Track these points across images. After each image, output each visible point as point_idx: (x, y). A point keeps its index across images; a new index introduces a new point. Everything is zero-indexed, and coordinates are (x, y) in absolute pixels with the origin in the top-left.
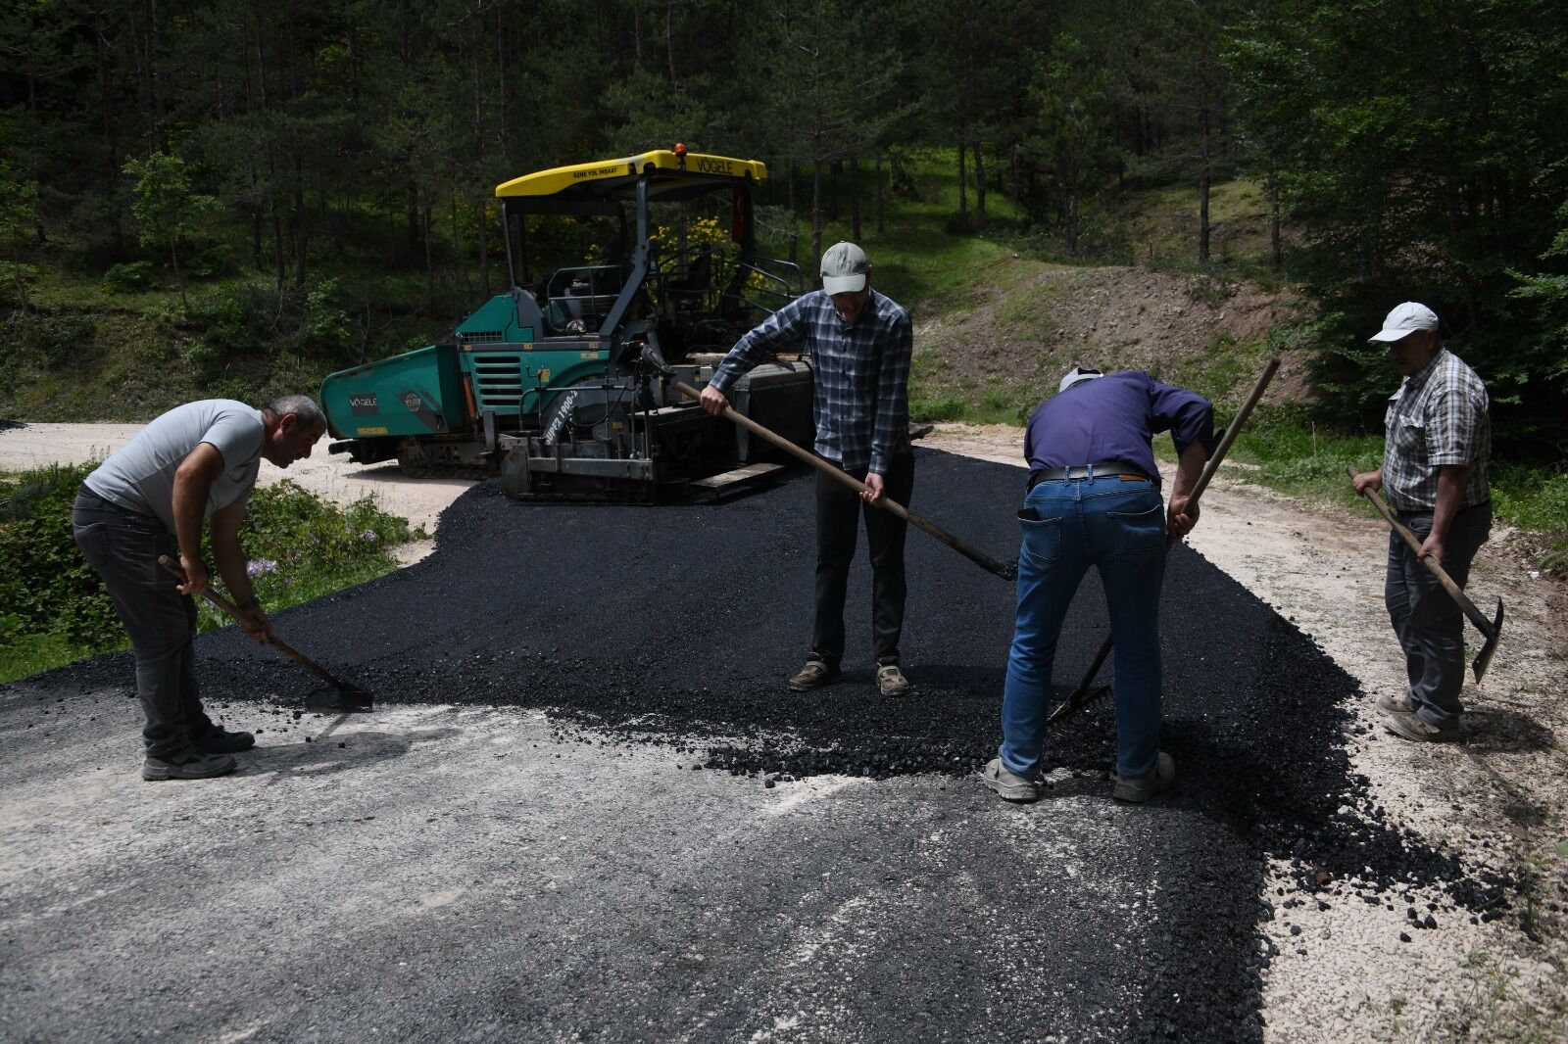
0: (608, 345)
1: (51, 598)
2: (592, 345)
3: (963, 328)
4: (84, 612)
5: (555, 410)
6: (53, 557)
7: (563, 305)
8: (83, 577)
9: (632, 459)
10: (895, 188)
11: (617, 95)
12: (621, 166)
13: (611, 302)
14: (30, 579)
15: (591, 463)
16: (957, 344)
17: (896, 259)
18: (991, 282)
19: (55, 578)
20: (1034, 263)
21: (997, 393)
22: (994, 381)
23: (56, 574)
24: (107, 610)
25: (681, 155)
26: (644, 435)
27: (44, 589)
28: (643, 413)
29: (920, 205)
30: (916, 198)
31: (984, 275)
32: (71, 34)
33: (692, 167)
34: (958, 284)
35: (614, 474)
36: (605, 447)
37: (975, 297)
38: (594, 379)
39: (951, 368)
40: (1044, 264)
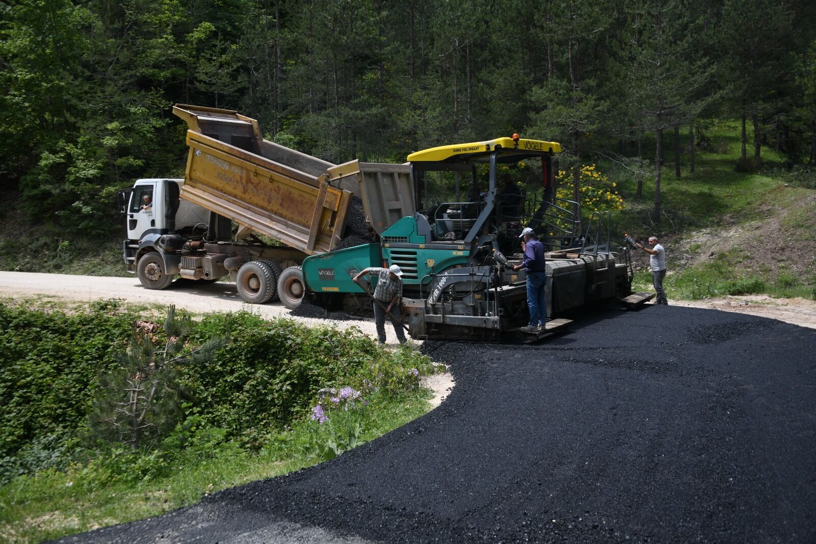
0: (469, 248)
1: (216, 392)
2: (460, 247)
3: (758, 232)
4: (234, 402)
5: (436, 284)
6: (218, 368)
7: (443, 224)
8: (235, 381)
9: (487, 317)
10: (698, 145)
11: (537, 93)
12: (482, 146)
13: (471, 224)
14: (205, 380)
15: (463, 318)
16: (755, 243)
17: (705, 189)
18: (772, 202)
19: (218, 380)
20: (801, 190)
21: (787, 275)
22: (783, 267)
23: (219, 378)
24: (247, 402)
25: (516, 140)
26: (495, 303)
27: (212, 387)
28: (493, 289)
29: (715, 155)
30: (713, 151)
31: (766, 198)
32: (237, 71)
33: (521, 147)
34: (749, 204)
35: (476, 325)
36: (471, 310)
37: (762, 212)
38: (459, 267)
39: (752, 258)
40: (809, 190)
